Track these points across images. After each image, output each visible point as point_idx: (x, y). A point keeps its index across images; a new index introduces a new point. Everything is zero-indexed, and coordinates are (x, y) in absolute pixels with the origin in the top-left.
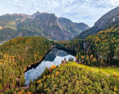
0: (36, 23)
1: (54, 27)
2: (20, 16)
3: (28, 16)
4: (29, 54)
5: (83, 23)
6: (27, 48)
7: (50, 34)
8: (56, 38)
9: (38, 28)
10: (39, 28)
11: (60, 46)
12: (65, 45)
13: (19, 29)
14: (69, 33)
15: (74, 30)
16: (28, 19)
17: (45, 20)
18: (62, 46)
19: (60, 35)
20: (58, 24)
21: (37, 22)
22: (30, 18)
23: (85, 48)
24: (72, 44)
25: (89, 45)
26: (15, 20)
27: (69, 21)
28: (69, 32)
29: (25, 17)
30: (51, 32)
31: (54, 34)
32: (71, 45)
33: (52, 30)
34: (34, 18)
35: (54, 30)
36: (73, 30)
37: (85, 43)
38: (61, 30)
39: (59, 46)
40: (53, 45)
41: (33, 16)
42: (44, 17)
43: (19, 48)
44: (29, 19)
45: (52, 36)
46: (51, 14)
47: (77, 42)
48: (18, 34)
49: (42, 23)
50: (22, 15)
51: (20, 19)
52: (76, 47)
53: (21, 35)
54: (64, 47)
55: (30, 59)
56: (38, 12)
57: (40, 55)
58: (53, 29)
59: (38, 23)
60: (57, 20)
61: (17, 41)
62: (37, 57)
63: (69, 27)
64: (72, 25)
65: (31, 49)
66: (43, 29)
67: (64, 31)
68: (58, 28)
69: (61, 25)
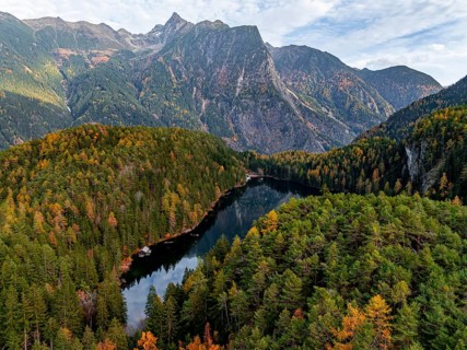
0: (168, 74)
1: (253, 92)
2: (84, 35)
3: (128, 40)
4: (139, 195)
5: (404, 68)
6: (127, 170)
7: (237, 130)
8: (264, 144)
9: (178, 102)
10: (186, 101)
11: (285, 171)
12: (309, 166)
13: (79, 105)
14: (330, 120)
15: (355, 109)
16: (130, 54)
17: (210, 60)
18: (292, 171)
19: (284, 130)
20: (277, 78)
21: (174, 69)
22: (136, 49)
23: (413, 172)
24: (345, 162)
25: (438, 156)
26: (57, 56)
27: (328, 62)
28: (331, 115)
29: (113, 45)
30: (243, 118)
31: (257, 125)
32: (340, 168)
33: (245, 109)
34: (156, 48)
35: (256, 106)
36: (351, 107)
37: (418, 146)
38: (287, 107)
39: (281, 171)
40: (253, 168)
41: (149, 39)
42: (208, 44)
43: (85, 167)
44: (134, 55)
45: (248, 134)
46: (242, 30)
47: (372, 152)
49: (198, 75)
50: (93, 29)
51: (85, 54)
52: (363, 172)
54: (305, 175)
55: (146, 215)
56: (175, 18)
57: (193, 199)
58: (252, 103)
59: (179, 76)
60: (271, 61)
61: (74, 140)
62: (180, 207)
63: (327, 93)
64: (346, 82)
65: (150, 175)
66: (204, 103)
67: (305, 112)
68: (273, 97)
69: (291, 83)
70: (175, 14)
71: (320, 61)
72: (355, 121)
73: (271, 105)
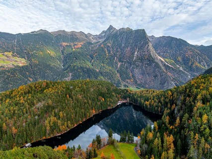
0: (105, 52)
1: (141, 59)
2: (73, 37)
3: (91, 38)
7: (133, 76)
8: (146, 83)
9: (108, 64)
10: (111, 63)
13: (66, 66)
14: (180, 71)
15: (194, 65)
16: (90, 43)
17: (123, 45)
19: (155, 76)
20: (153, 52)
21: (107, 49)
22: (94, 41)
26: (61, 45)
27: (181, 43)
28: (181, 69)
29: (84, 40)
30: (136, 71)
31: (143, 74)
33: (137, 66)
34: (101, 40)
35: (142, 65)
36: (192, 64)
38: (157, 66)
41: (100, 37)
42: (123, 38)
44: (92, 44)
45: (138, 78)
46: (137, 31)
48: (63, 76)
49: (118, 52)
50: (77, 34)
51: (72, 44)
53: (70, 78)
58: (140, 64)
59: (109, 52)
60: (150, 45)
63: (180, 59)
64: (189, 53)
66: (119, 64)
67: (167, 67)
68: (151, 60)
69: (162, 54)
70: (111, 26)
71: (176, 43)
72: (194, 71)
73: (150, 65)
